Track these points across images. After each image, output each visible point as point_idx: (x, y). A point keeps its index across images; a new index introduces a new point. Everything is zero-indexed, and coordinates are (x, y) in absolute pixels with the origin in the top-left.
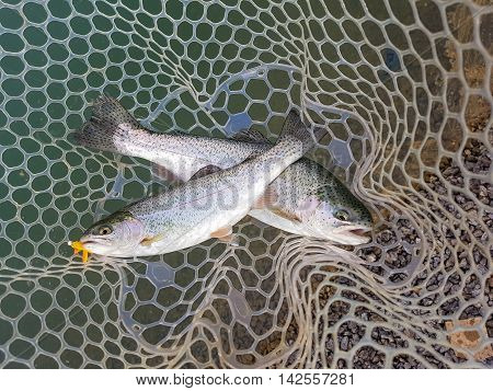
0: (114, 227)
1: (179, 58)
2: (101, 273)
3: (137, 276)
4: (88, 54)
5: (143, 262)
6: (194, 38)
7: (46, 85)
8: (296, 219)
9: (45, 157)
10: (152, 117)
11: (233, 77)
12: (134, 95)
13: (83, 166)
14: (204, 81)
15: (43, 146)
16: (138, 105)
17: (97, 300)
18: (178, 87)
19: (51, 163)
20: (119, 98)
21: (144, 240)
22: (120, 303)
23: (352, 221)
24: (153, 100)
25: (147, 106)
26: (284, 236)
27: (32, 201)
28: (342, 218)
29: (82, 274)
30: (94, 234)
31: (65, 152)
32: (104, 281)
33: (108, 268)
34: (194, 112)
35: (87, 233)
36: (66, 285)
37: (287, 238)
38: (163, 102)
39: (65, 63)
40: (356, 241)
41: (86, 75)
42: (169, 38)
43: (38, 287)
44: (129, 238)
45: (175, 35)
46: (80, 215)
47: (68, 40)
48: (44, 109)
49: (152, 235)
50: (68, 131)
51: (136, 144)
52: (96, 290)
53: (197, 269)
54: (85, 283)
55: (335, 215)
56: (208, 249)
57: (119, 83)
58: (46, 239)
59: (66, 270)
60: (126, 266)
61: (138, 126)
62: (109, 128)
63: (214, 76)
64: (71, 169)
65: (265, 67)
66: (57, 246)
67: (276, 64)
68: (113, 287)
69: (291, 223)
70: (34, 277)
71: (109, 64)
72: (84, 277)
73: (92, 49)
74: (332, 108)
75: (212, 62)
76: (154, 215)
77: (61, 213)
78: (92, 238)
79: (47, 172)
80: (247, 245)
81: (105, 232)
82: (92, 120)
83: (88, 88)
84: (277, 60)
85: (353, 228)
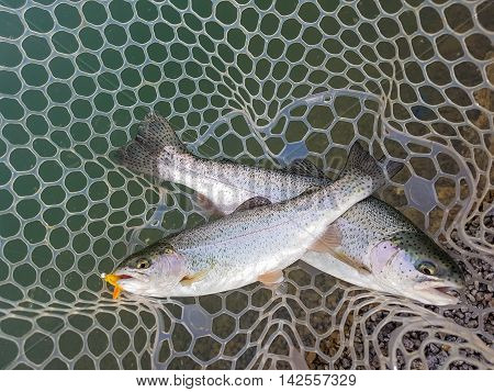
0: (153, 261)
1: (245, 76)
2: (136, 313)
3: (173, 320)
4: (143, 65)
5: (179, 304)
6: (264, 55)
7: (95, 95)
8: (364, 269)
9: (86, 175)
10: (200, 141)
11: (295, 102)
12: (184, 115)
13: (124, 188)
14: (267, 103)
15: (84, 161)
16: (187, 127)
17: (131, 347)
18: (230, 110)
19: (91, 181)
20: (169, 118)
21: (185, 279)
22: (153, 353)
23: (440, 276)
24: (203, 123)
25: (197, 129)
26: (343, 287)
27: (64, 223)
28: (427, 272)
29: (116, 314)
30: (131, 267)
31: (107, 171)
32: (140, 324)
33: (143, 309)
34: (244, 139)
35: (122, 266)
36: (99, 327)
37: (348, 290)
38: (212, 126)
39: (118, 72)
40: (442, 301)
41: (138, 87)
42: (237, 52)
43: (69, 327)
44: (168, 275)
45: (245, 50)
46: (113, 243)
47: (124, 47)
48: (88, 121)
49: (192, 273)
50: (111, 147)
51: (179, 170)
52: (131, 333)
53: (237, 317)
54: (118, 325)
55: (418, 268)
56: (249, 294)
57: (171, 101)
58: (74, 268)
59: (97, 308)
60: (162, 307)
61: (184, 150)
62: (154, 148)
63: (277, 99)
64: (112, 190)
65: (334, 93)
66: (85, 277)
67: (346, 90)
68: (148, 332)
69: (355, 273)
70: (63, 313)
71: (164, 78)
72: (118, 318)
73: (148, 61)
74: (422, 139)
75: (277, 83)
76: (196, 250)
77: (93, 240)
78: (128, 271)
79: (86, 191)
80: (298, 294)
81: (143, 266)
82: (137, 139)
83: (139, 103)
84: (349, 86)
85: (441, 285)
